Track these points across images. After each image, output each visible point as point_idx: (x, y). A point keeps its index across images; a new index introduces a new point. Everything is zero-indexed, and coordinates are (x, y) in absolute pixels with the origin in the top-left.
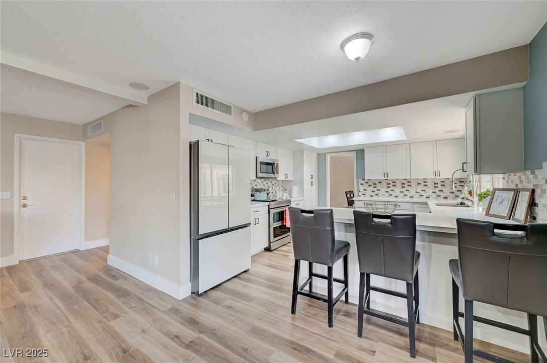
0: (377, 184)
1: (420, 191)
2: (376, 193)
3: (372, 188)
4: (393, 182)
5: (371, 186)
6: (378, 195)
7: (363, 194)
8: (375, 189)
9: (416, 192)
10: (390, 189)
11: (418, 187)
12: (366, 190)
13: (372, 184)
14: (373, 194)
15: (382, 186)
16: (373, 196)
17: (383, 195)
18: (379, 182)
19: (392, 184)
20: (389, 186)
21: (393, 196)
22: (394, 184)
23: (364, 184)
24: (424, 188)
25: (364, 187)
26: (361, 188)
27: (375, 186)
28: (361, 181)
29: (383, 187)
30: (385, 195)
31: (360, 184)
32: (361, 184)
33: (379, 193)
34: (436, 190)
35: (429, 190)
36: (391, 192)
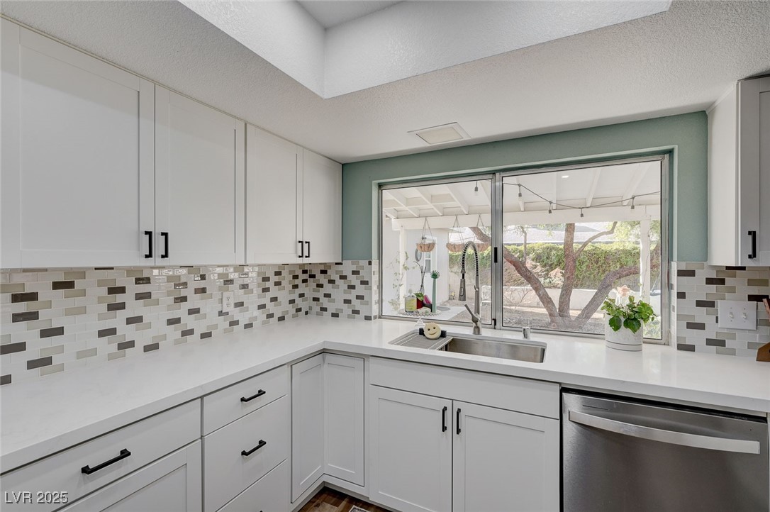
0: (46, 293)
1: (230, 309)
2: (31, 353)
4: (138, 281)
6: (45, 362)
8: (23, 332)
9: (221, 313)
10: (122, 315)
11: (226, 294)
14: (12, 364)
15: (78, 302)
16: (4, 379)
17: (80, 355)
18: (57, 285)
19: (133, 289)
20: (119, 298)
21: (140, 345)
22: (143, 288)
24: (241, 295)
27: (22, 307)
29: (82, 311)
30: (94, 352)
33: (61, 349)
34: (266, 300)
35: (253, 299)
36: (127, 332)
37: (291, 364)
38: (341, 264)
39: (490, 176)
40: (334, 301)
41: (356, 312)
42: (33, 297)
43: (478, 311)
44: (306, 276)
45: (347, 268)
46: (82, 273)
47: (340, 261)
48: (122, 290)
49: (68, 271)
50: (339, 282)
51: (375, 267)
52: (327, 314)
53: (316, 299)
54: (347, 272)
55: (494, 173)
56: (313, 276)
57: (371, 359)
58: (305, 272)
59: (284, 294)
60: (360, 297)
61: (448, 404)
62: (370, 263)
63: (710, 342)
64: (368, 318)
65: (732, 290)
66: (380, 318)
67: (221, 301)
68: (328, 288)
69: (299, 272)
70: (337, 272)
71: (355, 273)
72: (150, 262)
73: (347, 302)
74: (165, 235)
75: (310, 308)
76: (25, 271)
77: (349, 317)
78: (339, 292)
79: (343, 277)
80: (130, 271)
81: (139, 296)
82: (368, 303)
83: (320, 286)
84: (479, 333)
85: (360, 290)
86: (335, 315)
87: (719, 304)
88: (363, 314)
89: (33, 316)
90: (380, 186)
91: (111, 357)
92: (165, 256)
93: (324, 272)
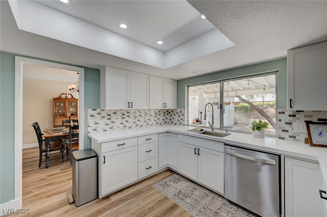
0: (112, 114)
1: (147, 120)
2: (110, 126)
3: (105, 120)
5: (104, 117)
6: (112, 128)
7: (94, 130)
8: (109, 122)
9: (145, 121)
10: (124, 120)
12: (98, 123)
13: (106, 116)
14: (107, 128)
15: (117, 117)
16: (106, 130)
18: (114, 113)
19: (126, 114)
20: (124, 116)
21: (128, 127)
22: (128, 114)
23: (96, 115)
24: (149, 117)
25: (95, 120)
26: (91, 121)
27: (109, 117)
28: (90, 111)
29: (118, 118)
30: (119, 127)
31: (89, 116)
32: (91, 116)
33: (114, 126)
34: (156, 119)
35: (152, 119)
36: (125, 124)
37: (159, 134)
38: (177, 109)
39: (220, 82)
40: (175, 120)
41: (181, 123)
42: (110, 115)
43: (213, 124)
44: (168, 113)
45: (179, 110)
46: (117, 111)
47: (176, 109)
48: (124, 115)
49: (116, 110)
50: (176, 115)
51: (186, 110)
52: (173, 124)
53: (170, 119)
54: (178, 112)
55: (220, 81)
56: (170, 113)
57: (179, 134)
58: (167, 112)
59: (161, 118)
60: (182, 119)
61: (196, 147)
62: (184, 109)
63: (290, 137)
64: (184, 125)
65: (299, 119)
66: (188, 125)
67: (145, 118)
68: (173, 116)
69: (166, 112)
70: (176, 112)
71: (181, 112)
72: (129, 109)
73: (178, 120)
74: (132, 103)
75: (169, 122)
76: (109, 110)
77: (179, 125)
78: (176, 118)
79: (177, 113)
80: (126, 110)
81: (128, 116)
82: (184, 121)
83: (172, 116)
84: (213, 130)
85: (182, 117)
86: (175, 124)
87: (294, 123)
88: (182, 124)
89: (110, 119)
90: (188, 86)
91: (122, 129)
92: (132, 107)
93: (172, 112)
